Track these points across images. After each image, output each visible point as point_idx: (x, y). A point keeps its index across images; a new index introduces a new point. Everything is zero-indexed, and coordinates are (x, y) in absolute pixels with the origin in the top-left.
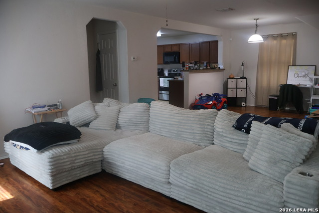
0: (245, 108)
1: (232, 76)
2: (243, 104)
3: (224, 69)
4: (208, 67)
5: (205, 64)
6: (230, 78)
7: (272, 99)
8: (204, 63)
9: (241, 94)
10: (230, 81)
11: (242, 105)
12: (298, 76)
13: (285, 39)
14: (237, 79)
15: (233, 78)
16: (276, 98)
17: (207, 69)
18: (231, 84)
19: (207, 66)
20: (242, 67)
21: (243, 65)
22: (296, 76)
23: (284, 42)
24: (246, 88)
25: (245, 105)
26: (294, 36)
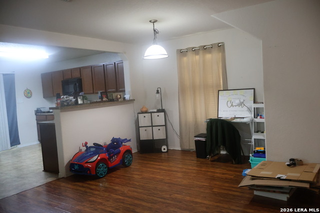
0: (166, 154)
1: (144, 110)
2: (164, 148)
3: (134, 100)
4: (105, 99)
5: (99, 95)
6: (142, 113)
7: (199, 141)
8: (98, 93)
9: (159, 135)
10: (141, 116)
11: (163, 150)
12: (232, 105)
13: (210, 52)
14: (151, 113)
15: (146, 112)
16: (203, 139)
17: (102, 101)
18: (144, 120)
19: (101, 98)
20: (158, 95)
21: (158, 92)
22: (229, 105)
23: (208, 56)
24: (166, 125)
25: (166, 150)
26: (220, 47)
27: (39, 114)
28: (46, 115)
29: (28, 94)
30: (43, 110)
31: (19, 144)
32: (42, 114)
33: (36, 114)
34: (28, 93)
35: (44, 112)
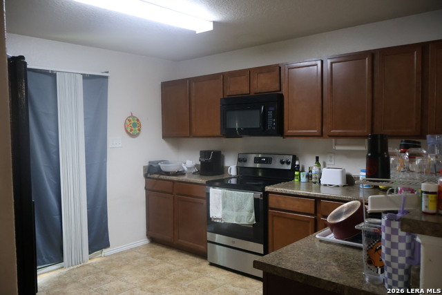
27: (156, 176)
28: (173, 181)
29: (133, 128)
30: (164, 167)
31: (107, 245)
32: (162, 177)
33: (146, 176)
34: (135, 125)
35: (168, 174)
